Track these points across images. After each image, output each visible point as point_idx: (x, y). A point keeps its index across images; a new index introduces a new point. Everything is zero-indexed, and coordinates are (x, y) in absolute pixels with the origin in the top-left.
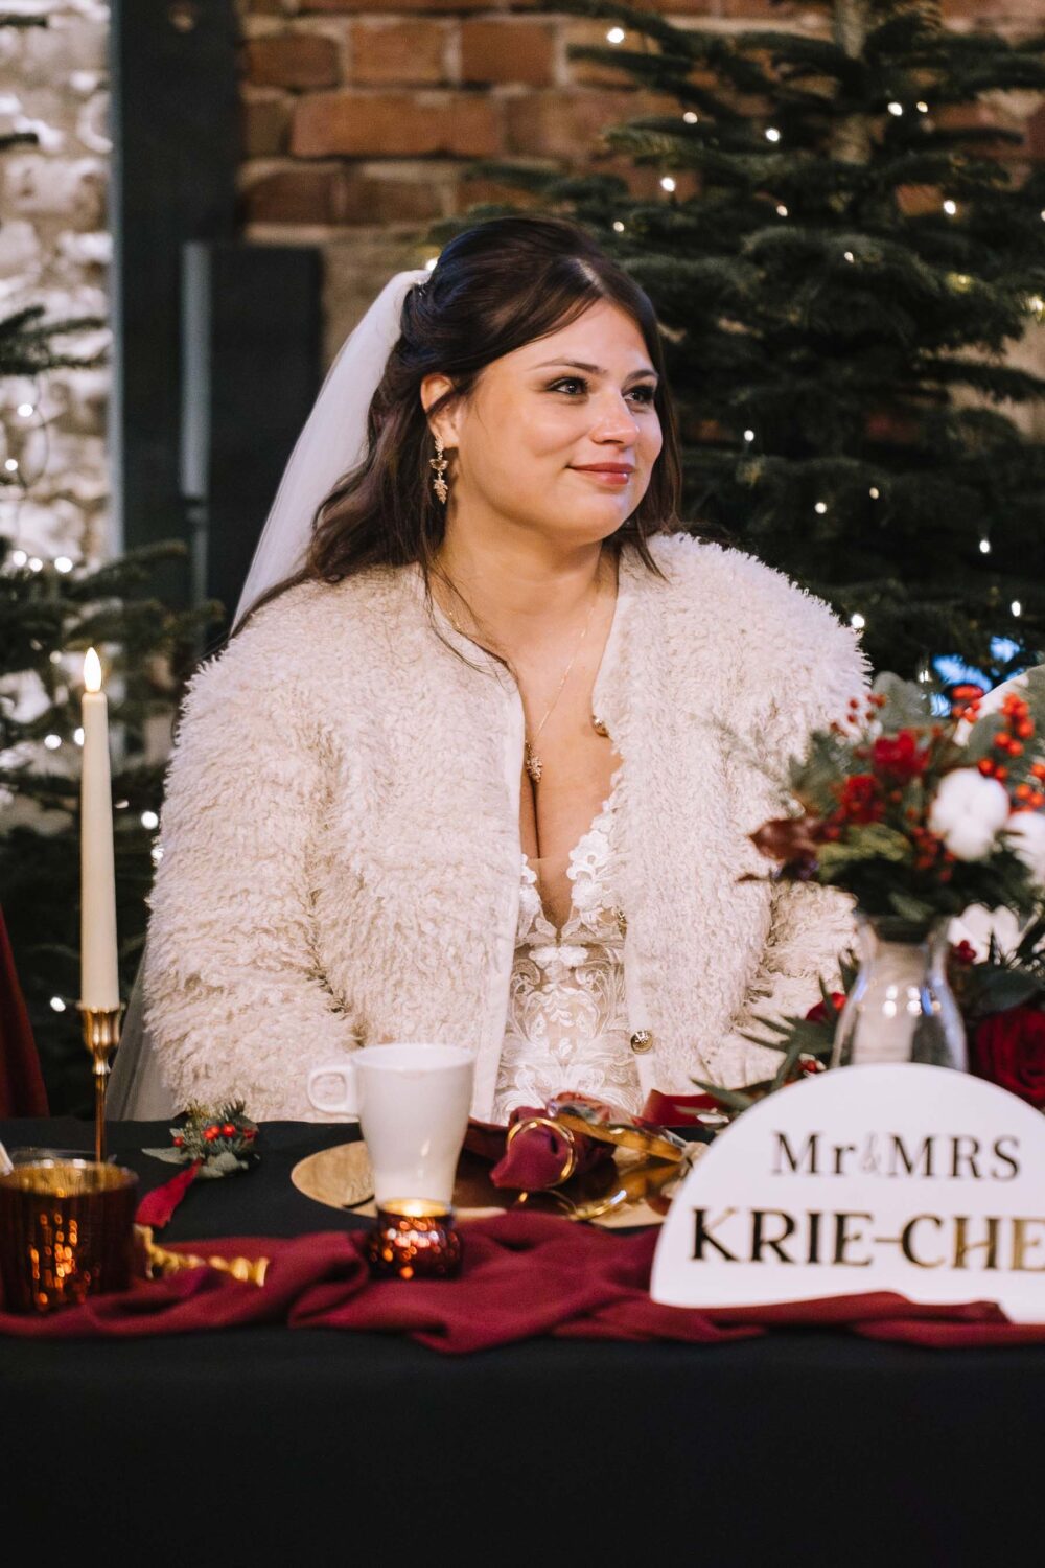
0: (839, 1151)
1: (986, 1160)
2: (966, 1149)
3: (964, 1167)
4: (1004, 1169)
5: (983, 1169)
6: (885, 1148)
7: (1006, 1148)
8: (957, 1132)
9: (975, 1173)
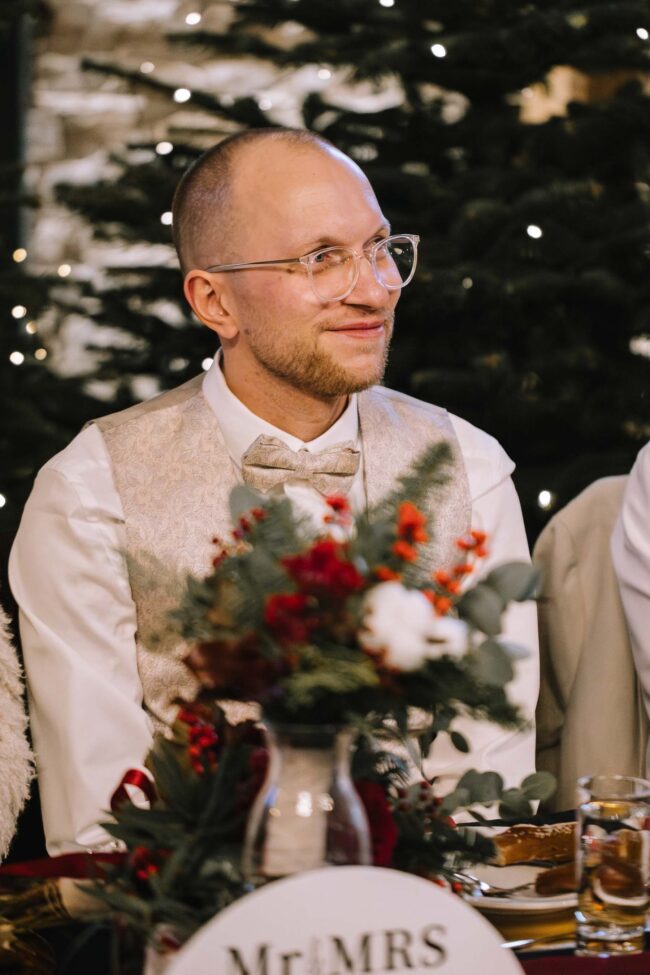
0: (286, 958)
1: (418, 950)
2: (399, 941)
3: (398, 959)
4: (432, 955)
5: (415, 959)
6: (327, 951)
7: (435, 937)
8: (391, 926)
9: (409, 965)
